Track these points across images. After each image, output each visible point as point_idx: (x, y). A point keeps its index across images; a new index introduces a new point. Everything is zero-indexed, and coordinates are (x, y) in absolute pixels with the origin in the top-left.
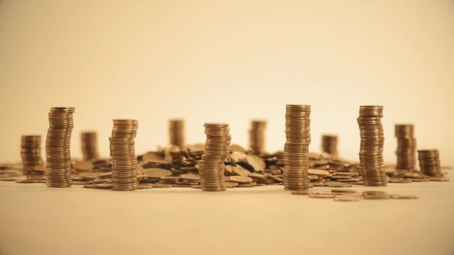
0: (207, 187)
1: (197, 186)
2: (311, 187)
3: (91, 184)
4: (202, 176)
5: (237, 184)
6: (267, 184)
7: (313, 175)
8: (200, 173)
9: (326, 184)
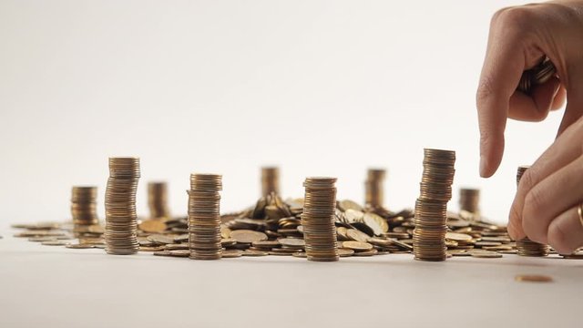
0: (315, 256)
1: (300, 254)
2: (449, 257)
3: (162, 250)
4: (308, 241)
5: (353, 252)
6: (391, 252)
7: (451, 240)
8: (305, 237)
9: (468, 253)
